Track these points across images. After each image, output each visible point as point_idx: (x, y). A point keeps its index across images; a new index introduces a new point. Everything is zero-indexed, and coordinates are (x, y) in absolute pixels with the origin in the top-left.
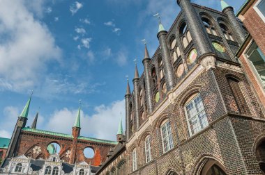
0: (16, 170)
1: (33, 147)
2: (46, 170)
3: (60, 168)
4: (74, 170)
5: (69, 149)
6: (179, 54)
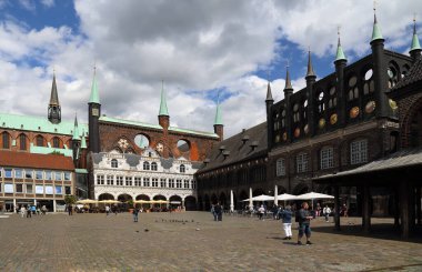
0: (113, 166)
2: (144, 166)
3: (159, 163)
4: (173, 165)
5: (160, 141)
6: (356, 96)
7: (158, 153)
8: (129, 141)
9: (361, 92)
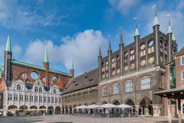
0: (18, 89)
1: (22, 74)
2: (35, 89)
3: (43, 88)
4: (51, 89)
5: (44, 77)
6: (144, 54)
7: (43, 82)
8: (27, 75)
9: (147, 52)
